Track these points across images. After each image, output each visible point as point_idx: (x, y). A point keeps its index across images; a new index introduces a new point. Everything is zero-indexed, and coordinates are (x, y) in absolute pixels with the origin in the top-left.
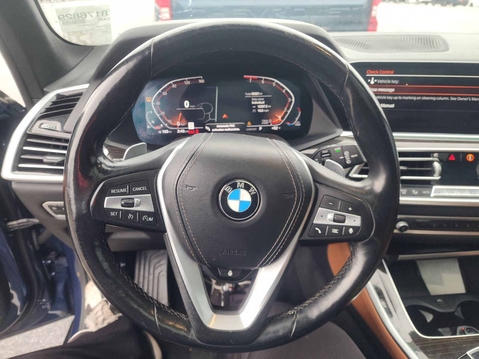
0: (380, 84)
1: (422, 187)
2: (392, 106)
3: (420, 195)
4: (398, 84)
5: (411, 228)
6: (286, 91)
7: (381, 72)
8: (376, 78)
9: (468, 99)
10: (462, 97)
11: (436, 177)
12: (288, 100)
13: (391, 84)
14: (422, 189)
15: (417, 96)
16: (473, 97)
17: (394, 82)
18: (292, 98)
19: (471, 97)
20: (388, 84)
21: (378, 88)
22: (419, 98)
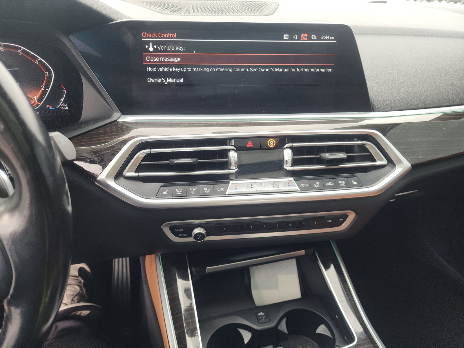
0: (161, 51)
1: (217, 183)
2: (181, 80)
3: (214, 194)
4: (183, 52)
5: (208, 234)
6: (40, 62)
7: (161, 35)
8: (154, 43)
9: (271, 70)
10: (263, 67)
11: (233, 169)
12: (44, 74)
13: (175, 51)
14: (216, 186)
15: (210, 67)
16: (277, 67)
17: (178, 48)
18: (50, 72)
19: (274, 67)
20: (172, 51)
21: (159, 56)
22: (212, 70)
